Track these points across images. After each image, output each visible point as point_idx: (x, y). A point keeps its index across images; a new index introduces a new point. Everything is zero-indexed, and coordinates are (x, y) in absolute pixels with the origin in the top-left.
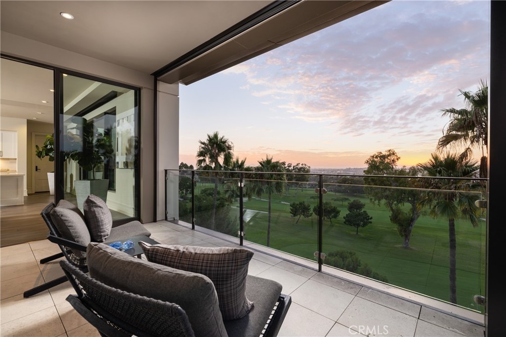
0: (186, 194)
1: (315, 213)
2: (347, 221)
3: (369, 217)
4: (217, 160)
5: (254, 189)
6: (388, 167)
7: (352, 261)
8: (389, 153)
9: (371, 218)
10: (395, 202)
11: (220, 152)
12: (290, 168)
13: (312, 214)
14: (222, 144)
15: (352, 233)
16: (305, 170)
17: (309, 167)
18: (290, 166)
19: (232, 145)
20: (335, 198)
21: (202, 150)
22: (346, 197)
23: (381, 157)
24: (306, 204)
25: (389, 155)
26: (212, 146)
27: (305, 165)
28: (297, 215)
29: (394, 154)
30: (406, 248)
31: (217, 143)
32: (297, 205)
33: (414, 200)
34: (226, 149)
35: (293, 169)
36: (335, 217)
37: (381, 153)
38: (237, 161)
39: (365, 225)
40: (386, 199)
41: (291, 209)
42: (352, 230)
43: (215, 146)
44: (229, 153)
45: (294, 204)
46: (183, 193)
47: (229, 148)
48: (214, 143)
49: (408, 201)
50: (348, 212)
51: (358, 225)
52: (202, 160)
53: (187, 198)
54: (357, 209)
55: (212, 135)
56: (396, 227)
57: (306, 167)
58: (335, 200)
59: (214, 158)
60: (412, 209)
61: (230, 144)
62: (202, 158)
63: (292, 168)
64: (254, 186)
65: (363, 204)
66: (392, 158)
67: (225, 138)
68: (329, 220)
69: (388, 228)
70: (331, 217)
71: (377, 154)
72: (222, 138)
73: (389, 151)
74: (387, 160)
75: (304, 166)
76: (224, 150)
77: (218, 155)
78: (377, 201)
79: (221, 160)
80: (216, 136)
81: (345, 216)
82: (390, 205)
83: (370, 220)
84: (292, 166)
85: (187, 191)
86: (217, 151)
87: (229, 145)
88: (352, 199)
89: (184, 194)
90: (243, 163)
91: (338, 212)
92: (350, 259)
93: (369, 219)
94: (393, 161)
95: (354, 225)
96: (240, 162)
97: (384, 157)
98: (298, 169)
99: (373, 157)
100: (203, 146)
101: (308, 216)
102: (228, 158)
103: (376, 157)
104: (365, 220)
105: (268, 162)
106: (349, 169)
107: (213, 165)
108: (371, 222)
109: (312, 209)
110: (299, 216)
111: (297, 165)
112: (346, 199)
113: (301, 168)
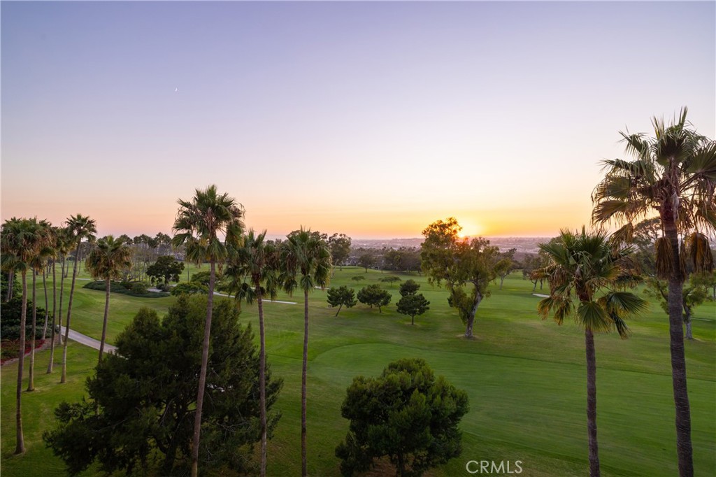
0: (166, 282)
1: (360, 300)
2: (400, 308)
3: (426, 301)
4: (214, 235)
5: (280, 281)
6: (450, 239)
7: (423, 375)
8: (449, 222)
9: (429, 303)
10: (457, 282)
11: (220, 221)
12: (325, 240)
13: (356, 302)
14: (223, 207)
15: (406, 323)
16: (344, 242)
17: (350, 238)
18: (325, 238)
19: (243, 210)
20: (383, 278)
21: (184, 217)
22: (395, 276)
23: (440, 226)
24: (349, 289)
25: (450, 225)
26: (204, 211)
27: (345, 235)
28: (336, 305)
29: (455, 223)
30: (469, 337)
31: (213, 207)
32: (337, 290)
33: (478, 279)
34: (231, 215)
35: (330, 242)
36: (386, 303)
37: (441, 221)
38: (251, 234)
39: (422, 311)
40: (446, 279)
41: (328, 297)
42: (406, 319)
43: (210, 210)
44: (237, 222)
45: (332, 290)
46: (160, 280)
47: (237, 213)
48: (208, 205)
49: (471, 280)
50: (400, 297)
51: (414, 313)
52: (185, 235)
53: (169, 288)
54: (411, 292)
55: (204, 189)
56: (456, 312)
57: (346, 238)
58: (383, 281)
59: (208, 230)
60: (474, 289)
61: (238, 207)
62: (184, 231)
63: (328, 239)
64: (281, 276)
65: (418, 284)
66: (454, 227)
67: (230, 197)
68: (378, 308)
69: (446, 313)
70: (380, 304)
71: (436, 223)
72: (223, 197)
73: (450, 219)
74: (447, 231)
75: (343, 236)
76: (226, 218)
77: (216, 226)
78: (436, 281)
79: (221, 235)
80: (212, 192)
81: (398, 302)
82: (450, 285)
83: (427, 306)
84: (328, 237)
85: (168, 277)
86: (214, 219)
87: (236, 209)
88: (404, 279)
89: (163, 283)
90: (261, 238)
91: (389, 297)
92: (420, 373)
93: (425, 305)
94: (455, 231)
95: (409, 313)
96: (256, 237)
97: (443, 226)
98: (336, 241)
99: (432, 226)
100: (186, 209)
101: (351, 306)
102: (234, 230)
103: (435, 227)
104: (422, 306)
105: (304, 236)
106: (396, 241)
107: (207, 244)
108: (428, 308)
109: (356, 295)
110: (339, 306)
111: (335, 235)
112: (396, 279)
113: (340, 240)
